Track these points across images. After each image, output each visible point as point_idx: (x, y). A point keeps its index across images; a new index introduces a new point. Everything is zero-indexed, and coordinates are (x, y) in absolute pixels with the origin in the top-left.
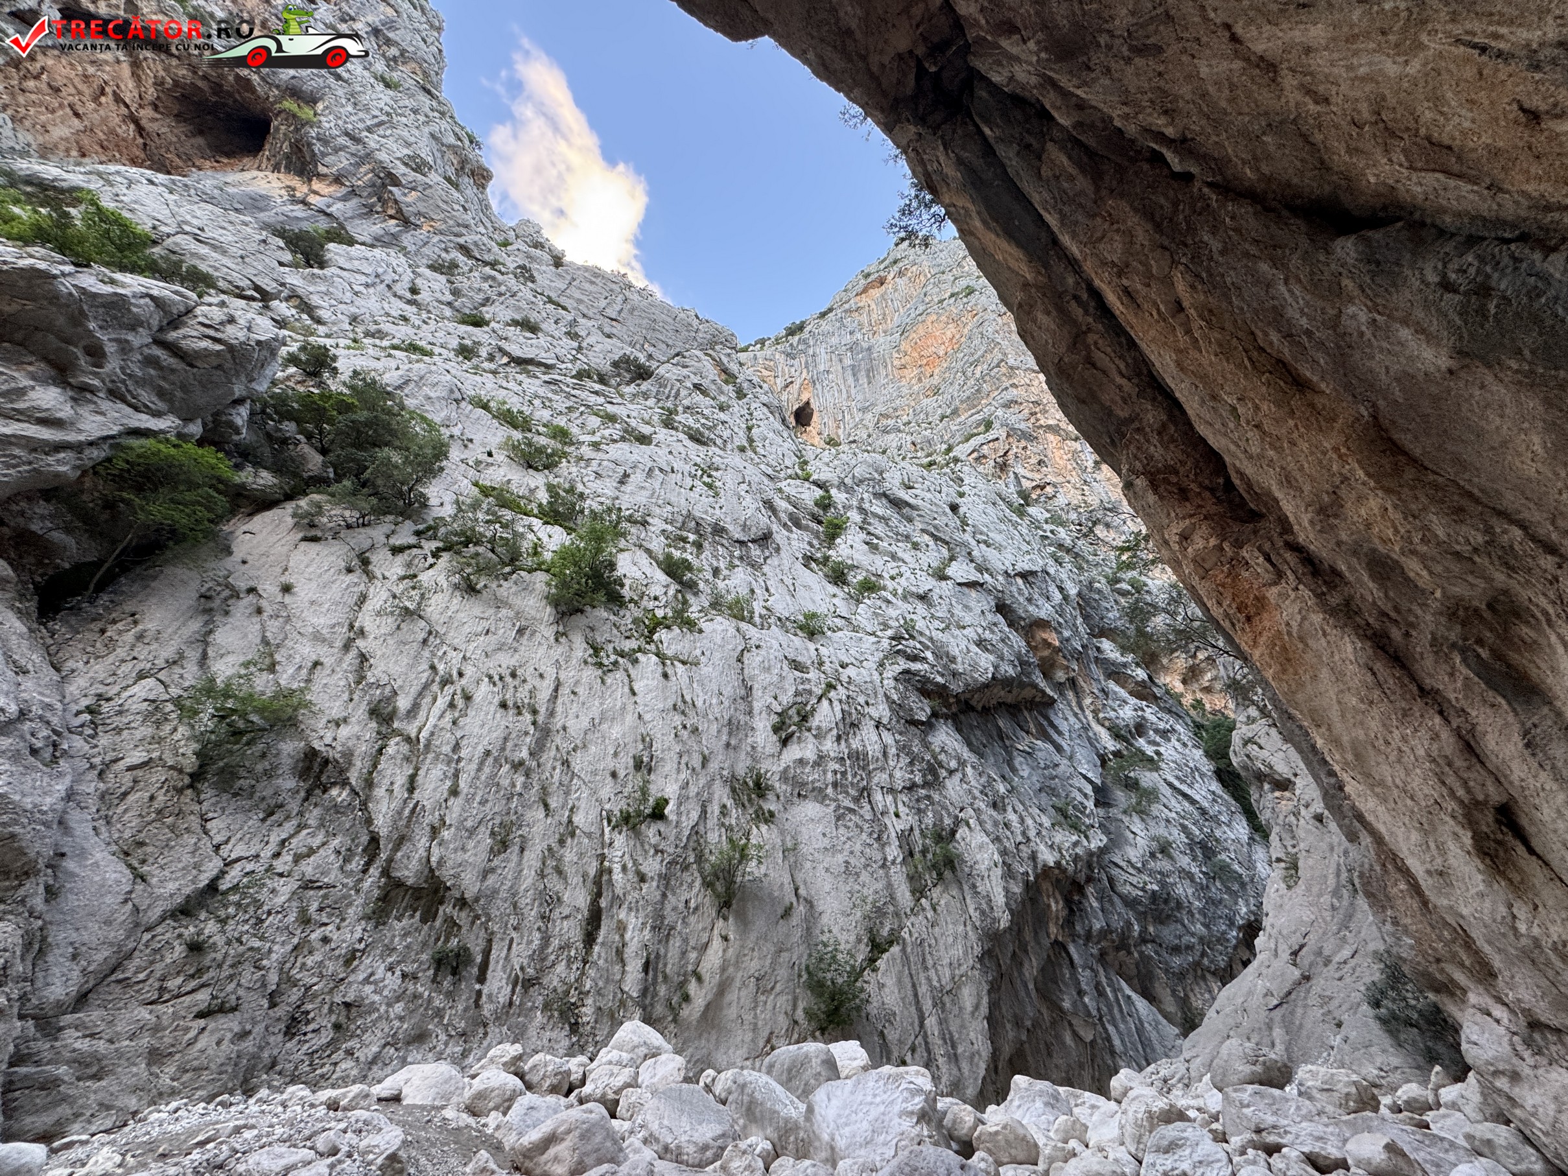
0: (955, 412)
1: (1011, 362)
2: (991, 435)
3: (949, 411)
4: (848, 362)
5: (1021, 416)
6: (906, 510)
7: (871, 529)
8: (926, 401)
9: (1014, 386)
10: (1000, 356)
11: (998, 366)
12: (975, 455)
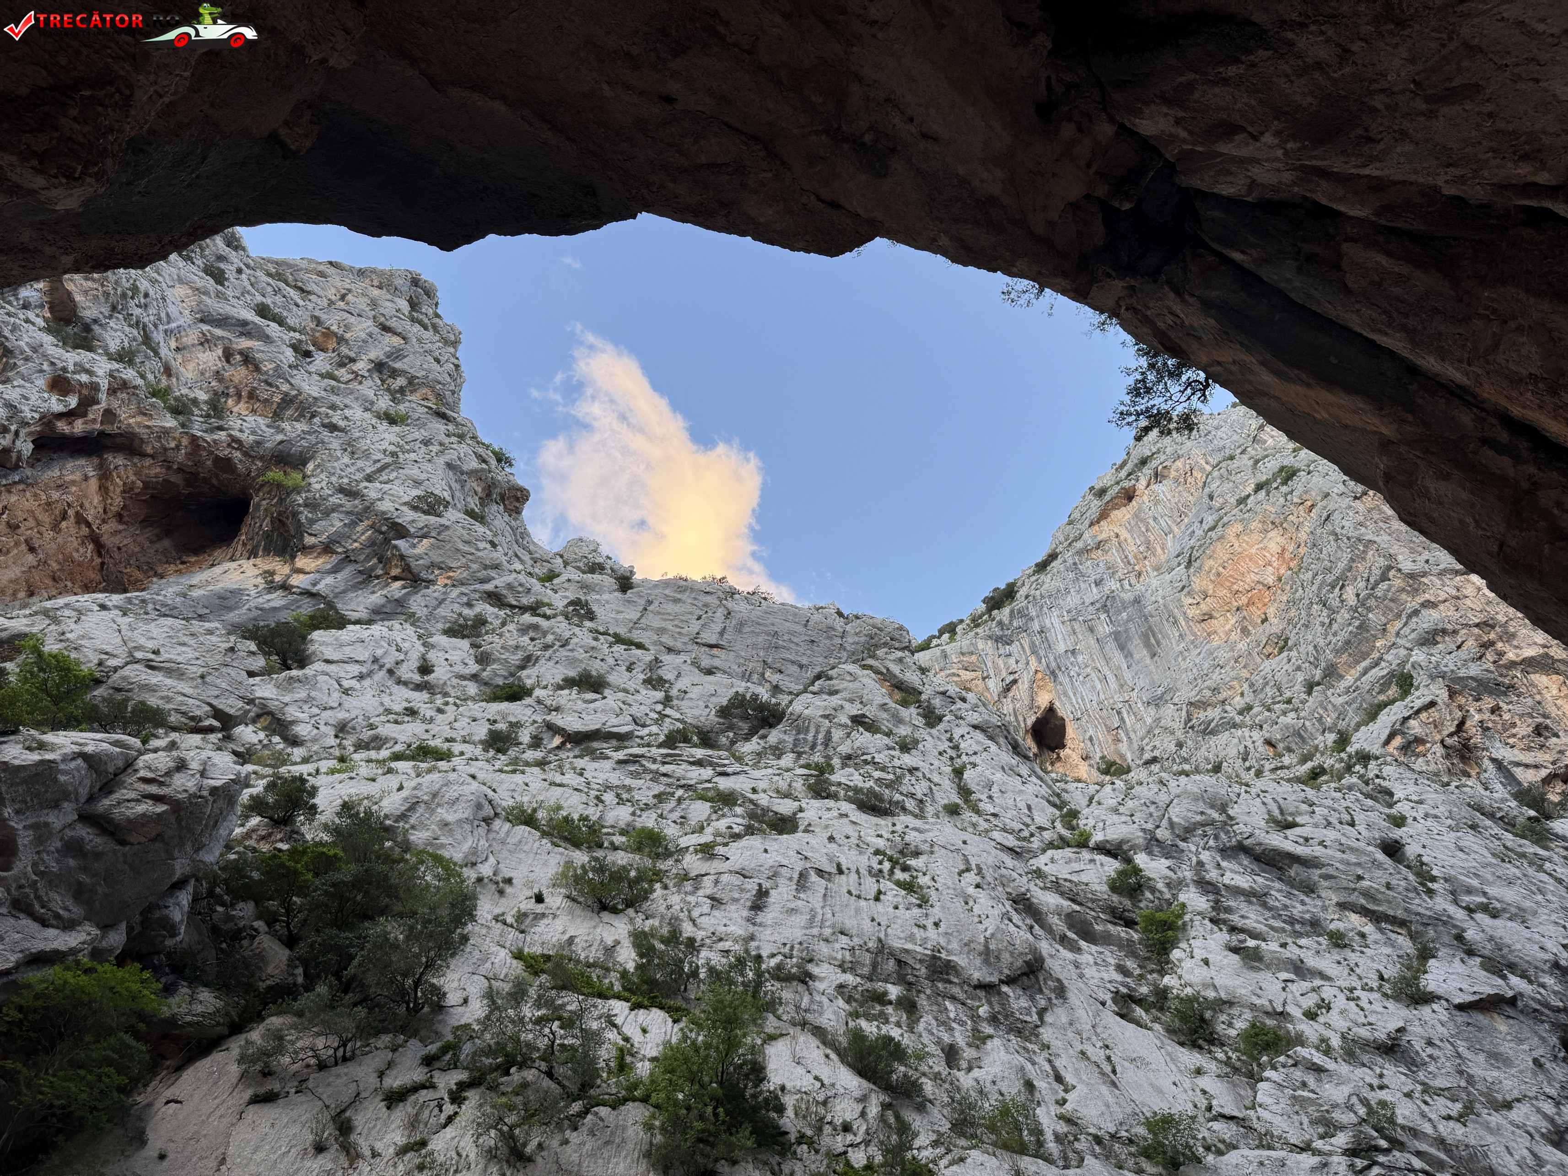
0: (1331, 673)
1: (1407, 566)
2: (1417, 699)
3: (1318, 674)
4: (1104, 628)
5: (1463, 654)
6: (1294, 871)
7: (1235, 919)
8: (1267, 666)
9: (1427, 604)
10: (1382, 562)
11: (1384, 578)
12: (1398, 741)
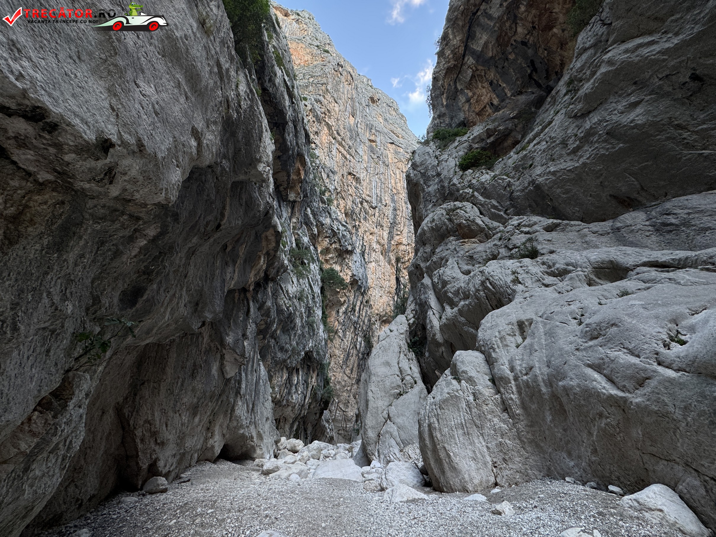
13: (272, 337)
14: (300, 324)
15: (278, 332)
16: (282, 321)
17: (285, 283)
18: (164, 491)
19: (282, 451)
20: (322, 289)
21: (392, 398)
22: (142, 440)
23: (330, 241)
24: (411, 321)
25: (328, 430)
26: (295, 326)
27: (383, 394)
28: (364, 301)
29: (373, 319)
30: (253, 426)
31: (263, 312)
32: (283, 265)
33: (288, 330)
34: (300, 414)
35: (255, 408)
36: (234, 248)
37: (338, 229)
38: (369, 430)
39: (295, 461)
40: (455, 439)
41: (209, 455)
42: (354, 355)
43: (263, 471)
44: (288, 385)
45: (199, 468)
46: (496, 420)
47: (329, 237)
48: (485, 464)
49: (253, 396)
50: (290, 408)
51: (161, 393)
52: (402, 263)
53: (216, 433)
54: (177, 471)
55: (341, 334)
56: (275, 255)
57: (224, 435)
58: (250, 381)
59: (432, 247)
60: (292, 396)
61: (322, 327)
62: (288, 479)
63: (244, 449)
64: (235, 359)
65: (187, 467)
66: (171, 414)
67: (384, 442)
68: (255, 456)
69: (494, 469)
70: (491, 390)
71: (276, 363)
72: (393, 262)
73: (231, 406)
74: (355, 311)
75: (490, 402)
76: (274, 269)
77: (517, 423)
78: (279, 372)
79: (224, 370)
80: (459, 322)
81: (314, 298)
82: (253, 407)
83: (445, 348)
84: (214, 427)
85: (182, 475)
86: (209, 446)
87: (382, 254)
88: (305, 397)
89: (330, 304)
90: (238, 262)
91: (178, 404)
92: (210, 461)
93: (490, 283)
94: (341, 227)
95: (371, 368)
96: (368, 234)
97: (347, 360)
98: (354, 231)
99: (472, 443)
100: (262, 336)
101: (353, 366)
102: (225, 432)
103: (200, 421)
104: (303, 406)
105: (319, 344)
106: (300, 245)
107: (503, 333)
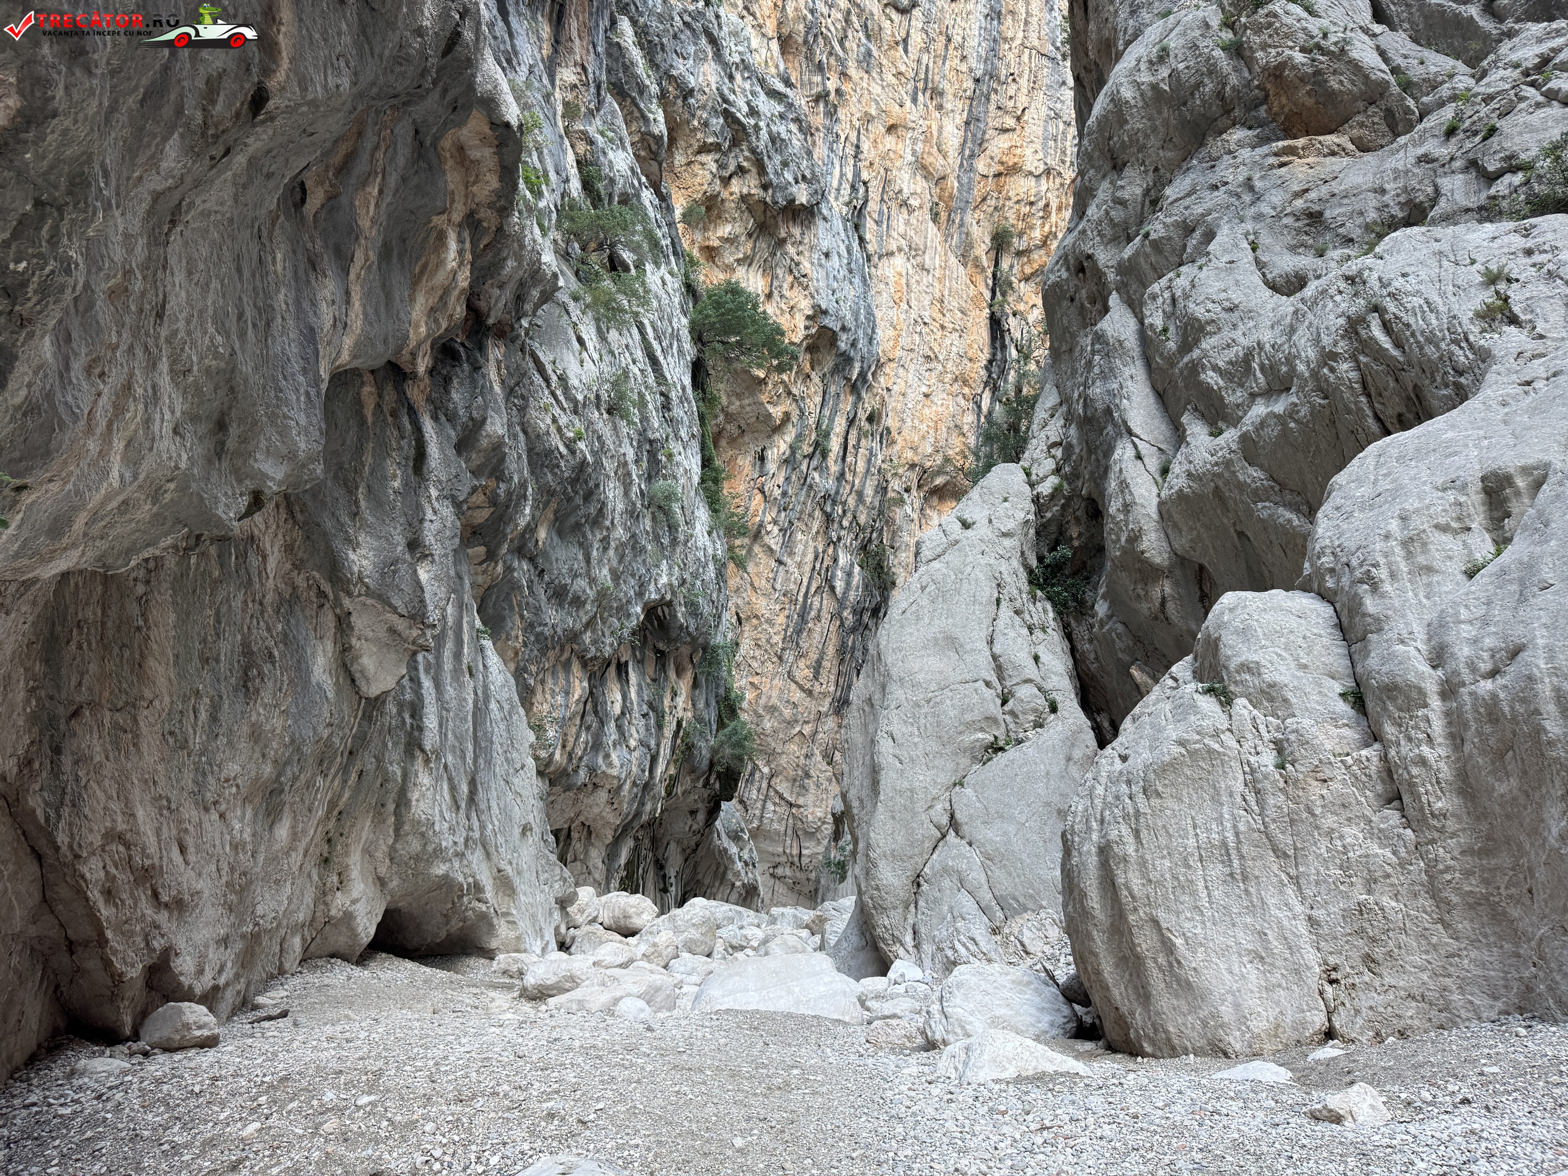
13: (520, 551)
14: (620, 507)
15: (542, 534)
16: (551, 493)
17: (551, 347)
18: (210, 1043)
19: (585, 929)
20: (698, 370)
21: (965, 761)
22: (109, 894)
23: (722, 166)
24: (1046, 488)
25: (739, 865)
26: (601, 512)
27: (933, 746)
28: (862, 416)
29: (896, 485)
30: (479, 853)
31: (476, 459)
32: (536, 272)
33: (578, 526)
34: (638, 814)
35: (481, 794)
36: (332, 197)
37: (753, 112)
38: (882, 864)
39: (631, 961)
40: (1194, 893)
41: (340, 941)
42: (826, 616)
43: (524, 989)
44: (590, 718)
45: (313, 978)
46: (1352, 833)
47: (717, 147)
48: (1297, 972)
49: (470, 755)
50: (602, 796)
51: (144, 748)
52: (1019, 254)
53: (355, 874)
54: (241, 986)
55: (774, 540)
56: (500, 229)
57: (381, 882)
58: (453, 704)
59: (1151, 176)
60: (607, 756)
61: (702, 514)
62: (610, 1010)
63: (455, 925)
64: (392, 631)
65: (272, 977)
66: (189, 812)
67: (936, 901)
68: (494, 944)
69: (1329, 989)
70: (1346, 732)
71: (543, 644)
72: (982, 249)
73: (393, 787)
74: (824, 455)
75: (1339, 773)
76: (501, 287)
77: (1433, 842)
78: (554, 674)
79: (355, 668)
80: (1241, 486)
81: (666, 406)
82: (473, 792)
83: (1176, 584)
84: (347, 854)
85: (260, 1000)
86: (333, 912)
87: (935, 217)
88: (654, 760)
89: (731, 428)
90: (359, 256)
91: (211, 780)
92: (345, 959)
93: (1386, 327)
94: (766, 106)
95: (889, 658)
96: (878, 128)
97: (799, 632)
98: (818, 119)
99: (1257, 908)
100: (482, 549)
101: (822, 653)
102: (383, 870)
103: (295, 836)
104: (647, 787)
105: (695, 576)
106: (601, 186)
107: (1418, 523)
